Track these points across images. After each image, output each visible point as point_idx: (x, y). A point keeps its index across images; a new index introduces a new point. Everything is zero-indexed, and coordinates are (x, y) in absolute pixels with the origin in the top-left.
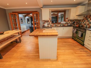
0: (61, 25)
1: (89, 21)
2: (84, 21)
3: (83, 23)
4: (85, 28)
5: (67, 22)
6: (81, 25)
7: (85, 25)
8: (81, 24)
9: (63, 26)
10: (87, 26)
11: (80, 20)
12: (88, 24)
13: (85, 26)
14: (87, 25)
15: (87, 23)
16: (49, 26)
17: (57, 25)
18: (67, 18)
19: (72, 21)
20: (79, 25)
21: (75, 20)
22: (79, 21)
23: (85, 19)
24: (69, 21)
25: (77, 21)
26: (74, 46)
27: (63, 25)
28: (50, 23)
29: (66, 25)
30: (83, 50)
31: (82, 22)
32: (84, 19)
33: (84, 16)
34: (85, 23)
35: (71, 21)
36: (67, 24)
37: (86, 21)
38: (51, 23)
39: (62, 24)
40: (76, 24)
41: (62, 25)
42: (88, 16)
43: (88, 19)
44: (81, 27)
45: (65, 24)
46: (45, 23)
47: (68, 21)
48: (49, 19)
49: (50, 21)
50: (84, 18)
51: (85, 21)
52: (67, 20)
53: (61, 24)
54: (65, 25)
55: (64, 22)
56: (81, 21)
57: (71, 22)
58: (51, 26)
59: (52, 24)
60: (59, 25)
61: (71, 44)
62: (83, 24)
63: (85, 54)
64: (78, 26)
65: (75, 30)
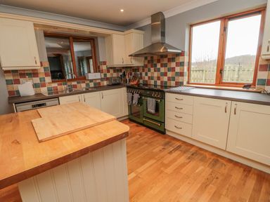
0: (87, 85)
1: (159, 70)
2: (146, 69)
3: (146, 74)
4: (153, 87)
5: (105, 75)
6: (141, 81)
7: (152, 79)
8: (141, 78)
9: (95, 87)
10: (155, 82)
11: (138, 67)
12: (159, 78)
13: (152, 82)
14: (156, 79)
15: (156, 74)
16: (44, 90)
17: (75, 86)
18: (104, 63)
19: (118, 70)
20: (139, 81)
21: (123, 68)
22: (136, 69)
23: (149, 65)
24: (111, 71)
26: (146, 143)
27: (95, 84)
28: (42, 80)
29: (105, 83)
30: (171, 146)
31: (144, 74)
32: (146, 66)
33: (146, 58)
34: (149, 74)
35: (114, 72)
36: (107, 79)
37: (152, 69)
38: (48, 79)
39: (91, 81)
40: (130, 80)
41: (92, 85)
42: (156, 58)
43: (156, 65)
44: (142, 85)
45: (99, 81)
46: (17, 82)
47: (108, 72)
48: (39, 64)
49: (42, 70)
50: (146, 63)
51: (149, 71)
52: (104, 67)
53: (88, 82)
54: (102, 85)
55: (98, 76)
56: (141, 71)
57: (115, 75)
58: (49, 90)
59: (55, 85)
60: (83, 85)
61: (137, 139)
62: (146, 78)
63: (183, 157)
64: (135, 83)
65: (136, 96)
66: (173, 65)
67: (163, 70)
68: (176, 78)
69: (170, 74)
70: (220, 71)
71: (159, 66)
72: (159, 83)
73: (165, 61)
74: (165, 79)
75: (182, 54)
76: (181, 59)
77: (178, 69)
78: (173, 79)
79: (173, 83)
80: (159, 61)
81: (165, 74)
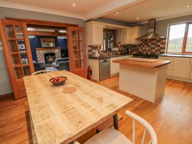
1: (150, 46)
2: (141, 46)
5: (120, 49)
7: (145, 51)
10: (147, 53)
12: (149, 50)
16: (99, 55)
18: (120, 43)
22: (134, 46)
23: (144, 44)
24: (122, 47)
25: (129, 47)
27: (115, 53)
28: (99, 50)
29: (119, 53)
31: (139, 48)
32: (141, 44)
33: (142, 40)
34: (143, 48)
36: (120, 51)
37: (146, 46)
42: (148, 40)
43: (148, 44)
45: (117, 52)
46: (91, 51)
49: (99, 46)
52: (119, 45)
56: (138, 47)
59: (102, 53)
62: (141, 50)
64: (135, 53)
66: (159, 44)
67: (152, 46)
68: (161, 50)
69: (156, 48)
70: (184, 47)
71: (150, 44)
72: (149, 53)
73: (155, 42)
74: (154, 51)
75: (165, 39)
76: (164, 41)
77: (162, 46)
78: (159, 51)
79: (158, 53)
80: (150, 42)
81: (154, 48)
